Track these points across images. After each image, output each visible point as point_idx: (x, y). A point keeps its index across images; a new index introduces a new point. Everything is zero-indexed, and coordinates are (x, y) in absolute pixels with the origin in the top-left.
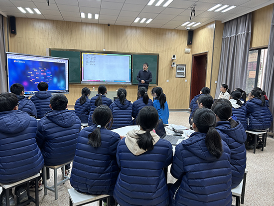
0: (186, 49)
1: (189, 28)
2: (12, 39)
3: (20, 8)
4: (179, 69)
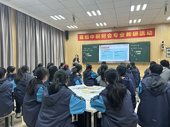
2: (67, 42)
3: (68, 27)
4: (168, 51)
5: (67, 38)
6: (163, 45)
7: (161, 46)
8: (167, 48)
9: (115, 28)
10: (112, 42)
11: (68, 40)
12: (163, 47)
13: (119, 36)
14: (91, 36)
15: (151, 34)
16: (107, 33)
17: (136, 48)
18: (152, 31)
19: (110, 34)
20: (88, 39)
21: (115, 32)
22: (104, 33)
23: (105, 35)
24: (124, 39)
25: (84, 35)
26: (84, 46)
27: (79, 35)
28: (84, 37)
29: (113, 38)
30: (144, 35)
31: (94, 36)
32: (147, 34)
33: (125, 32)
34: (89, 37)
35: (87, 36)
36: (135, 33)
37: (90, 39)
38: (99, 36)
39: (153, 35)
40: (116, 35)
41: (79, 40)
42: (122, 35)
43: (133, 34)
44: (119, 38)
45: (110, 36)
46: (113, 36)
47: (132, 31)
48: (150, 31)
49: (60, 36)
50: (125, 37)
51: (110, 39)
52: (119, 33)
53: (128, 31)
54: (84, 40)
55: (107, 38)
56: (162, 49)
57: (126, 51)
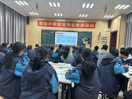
0: (107, 29)
1: (108, 19)
2: (28, 26)
3: (30, 13)
4: (103, 39)
5: (28, 23)
6: (100, 35)
7: (99, 36)
8: (102, 37)
9: (68, 19)
10: (65, 30)
11: (28, 25)
12: (100, 37)
13: (71, 25)
14: (49, 23)
15: (93, 27)
16: (62, 22)
17: (82, 36)
18: (93, 25)
19: (64, 23)
20: (47, 25)
21: (68, 22)
22: (60, 22)
23: (60, 23)
24: (74, 28)
25: (43, 21)
26: (42, 31)
27: (39, 21)
28: (43, 23)
29: (66, 26)
30: (88, 27)
31: (51, 23)
32: (90, 26)
33: (75, 23)
34: (48, 24)
35: (46, 22)
36: (82, 24)
37: (48, 26)
38: (55, 24)
39: (94, 27)
40: (68, 25)
41: (38, 25)
42: (73, 25)
43: (81, 25)
44: (70, 27)
45: (64, 25)
46: (66, 25)
47: (80, 23)
48: (92, 24)
49: (22, 20)
50: (75, 27)
51: (64, 27)
52: (71, 23)
53: (78, 23)
54: (43, 25)
55: (62, 26)
56: (99, 38)
57: (75, 38)
